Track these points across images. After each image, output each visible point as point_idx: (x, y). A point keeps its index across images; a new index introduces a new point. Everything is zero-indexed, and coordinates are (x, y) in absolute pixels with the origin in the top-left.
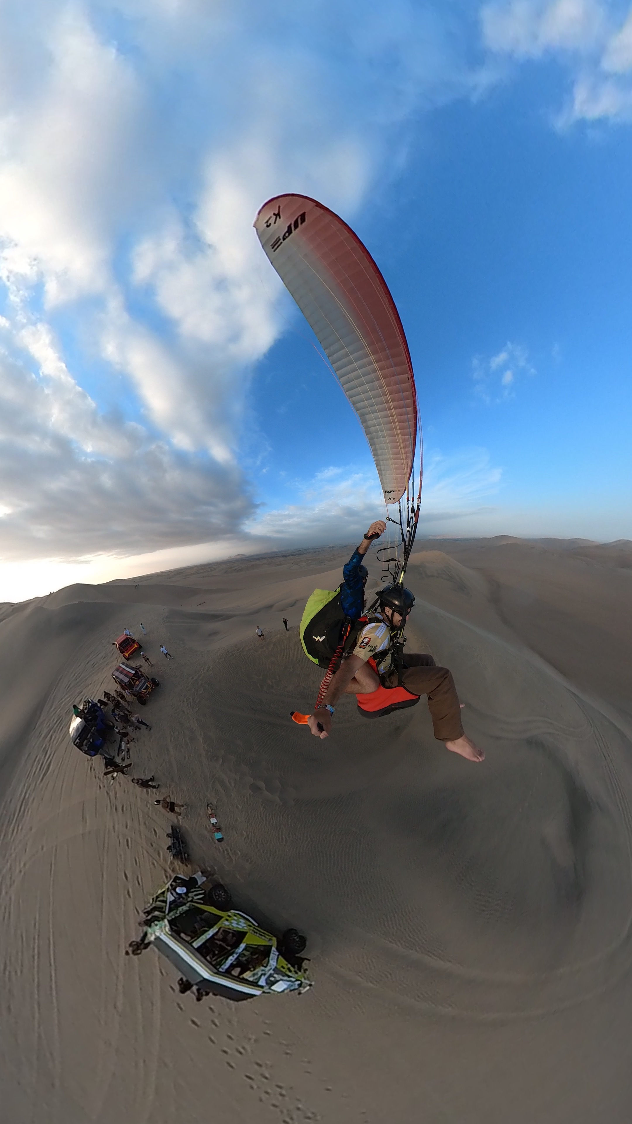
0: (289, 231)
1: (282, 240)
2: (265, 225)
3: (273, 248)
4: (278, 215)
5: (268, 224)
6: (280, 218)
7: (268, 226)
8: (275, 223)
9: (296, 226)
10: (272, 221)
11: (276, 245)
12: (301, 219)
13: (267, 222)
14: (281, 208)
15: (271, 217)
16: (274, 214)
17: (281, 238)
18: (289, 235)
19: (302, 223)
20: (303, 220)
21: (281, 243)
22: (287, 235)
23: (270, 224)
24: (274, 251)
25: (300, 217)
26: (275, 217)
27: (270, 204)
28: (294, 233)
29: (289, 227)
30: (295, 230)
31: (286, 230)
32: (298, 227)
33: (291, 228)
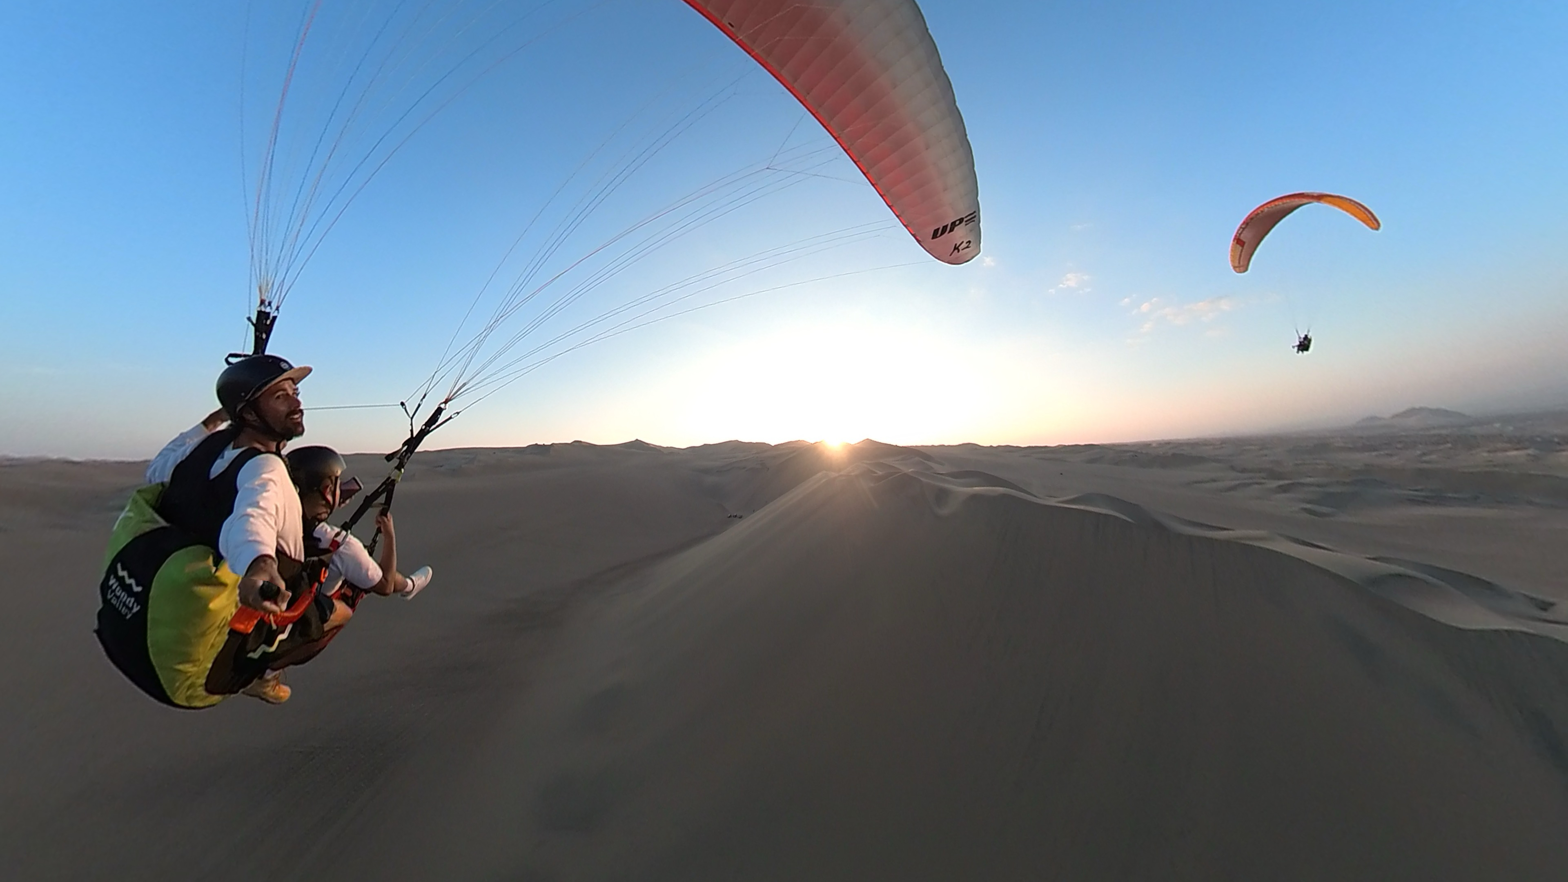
0: (954, 225)
2: (971, 245)
3: (972, 218)
5: (968, 244)
6: (956, 245)
7: (970, 242)
8: (963, 242)
9: (945, 229)
10: (964, 245)
11: (969, 219)
12: (937, 233)
13: (968, 247)
14: (950, 252)
15: (962, 250)
16: (958, 250)
17: (964, 223)
18: (955, 222)
19: (938, 229)
20: (936, 231)
21: (966, 217)
22: (957, 223)
23: (967, 243)
24: (972, 214)
25: (938, 235)
26: (959, 247)
27: (957, 261)
28: (949, 222)
29: (951, 230)
30: (947, 226)
31: (956, 228)
32: (944, 227)
33: (950, 228)
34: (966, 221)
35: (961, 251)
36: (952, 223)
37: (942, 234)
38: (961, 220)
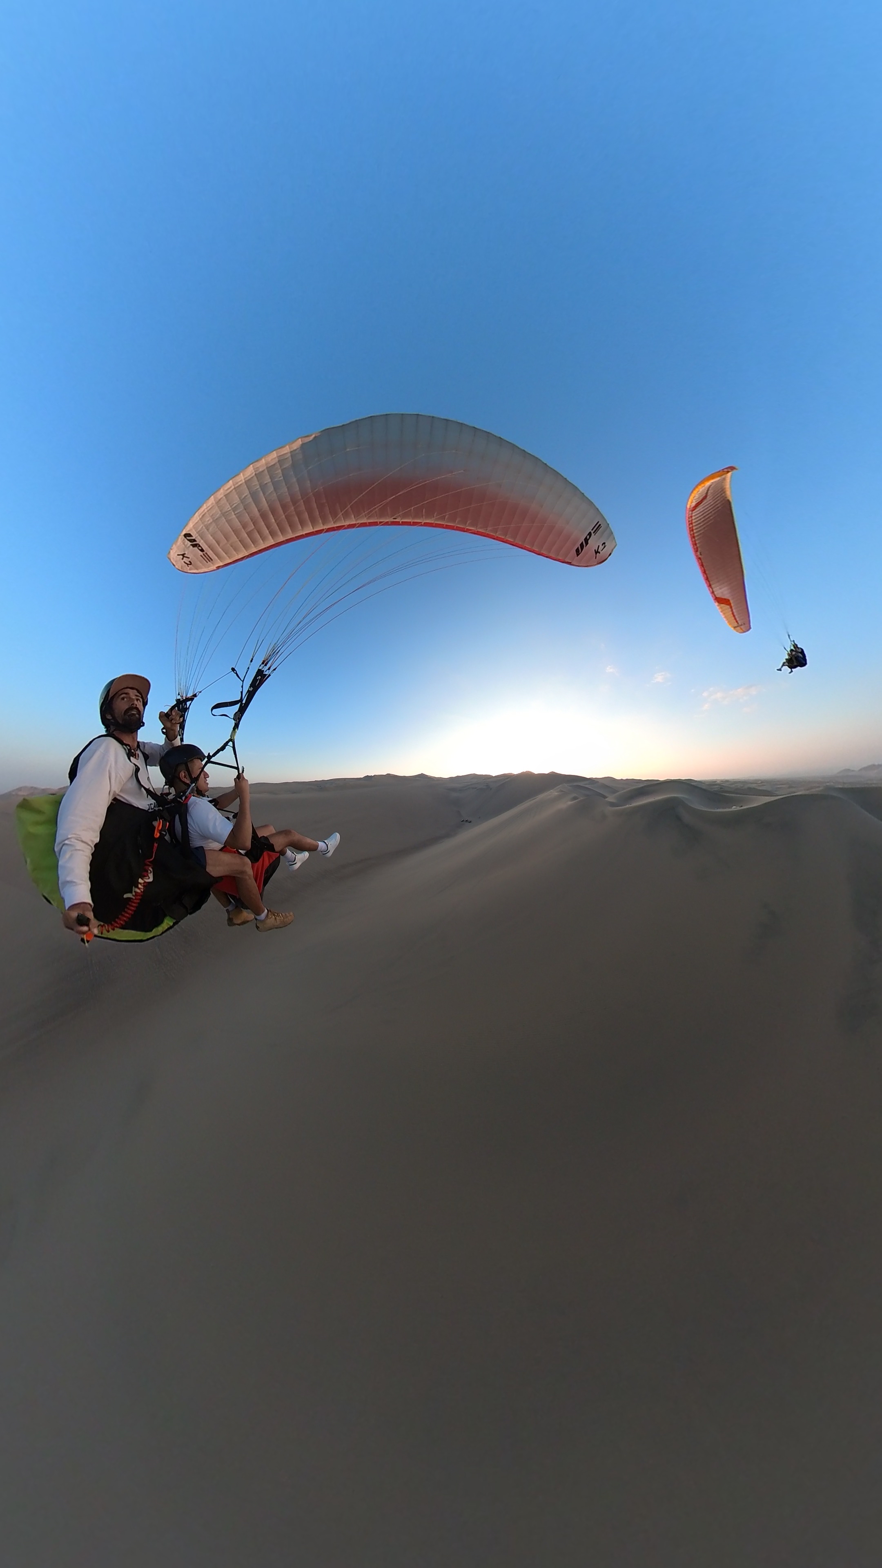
0: (586, 540)
1: (592, 532)
2: (606, 544)
3: (600, 525)
4: (597, 552)
5: (604, 545)
6: (595, 550)
7: (604, 543)
8: (599, 546)
9: (582, 545)
10: (601, 547)
11: (597, 528)
13: (605, 547)
14: (595, 557)
16: (599, 553)
17: (593, 534)
18: (586, 537)
19: (578, 548)
20: (577, 550)
21: (592, 530)
22: (589, 537)
23: (602, 545)
24: (598, 522)
25: (579, 552)
26: (599, 551)
27: (603, 559)
28: (583, 540)
29: (587, 543)
30: (582, 542)
31: (589, 541)
32: (581, 545)
33: (585, 543)
34: (594, 533)
35: (601, 552)
36: (585, 540)
37: (582, 550)
38: (590, 534)
